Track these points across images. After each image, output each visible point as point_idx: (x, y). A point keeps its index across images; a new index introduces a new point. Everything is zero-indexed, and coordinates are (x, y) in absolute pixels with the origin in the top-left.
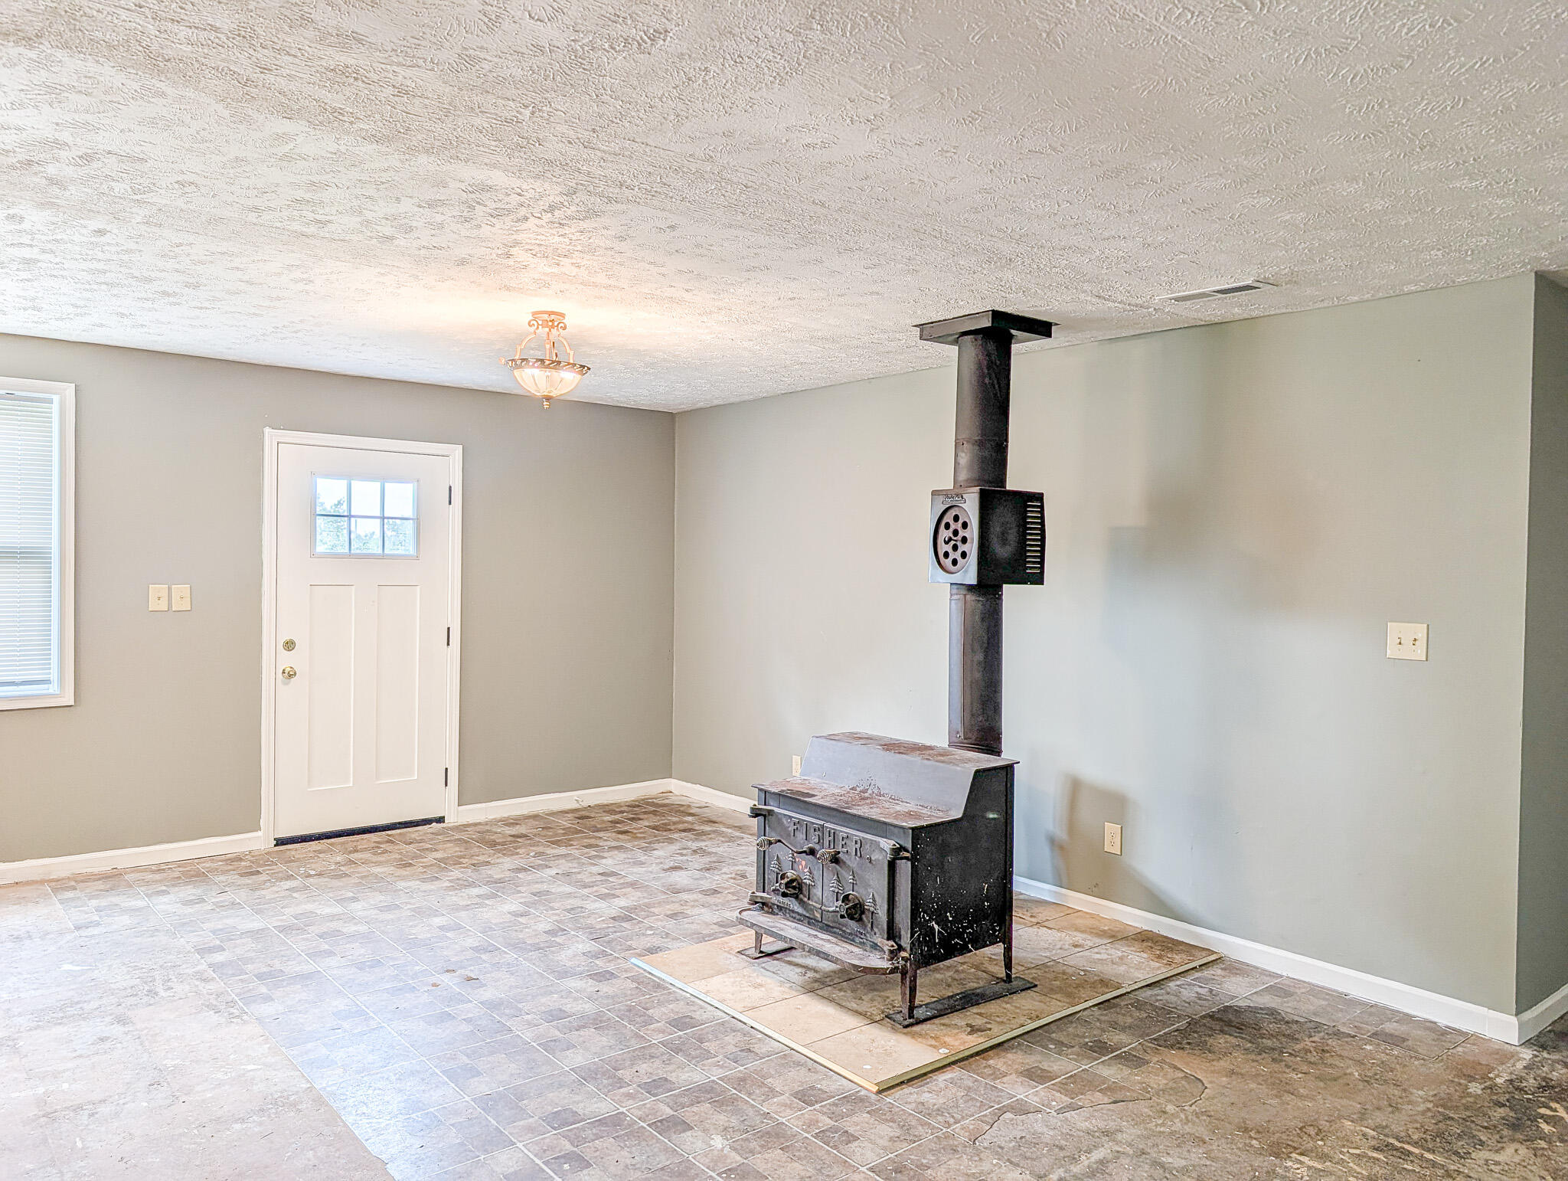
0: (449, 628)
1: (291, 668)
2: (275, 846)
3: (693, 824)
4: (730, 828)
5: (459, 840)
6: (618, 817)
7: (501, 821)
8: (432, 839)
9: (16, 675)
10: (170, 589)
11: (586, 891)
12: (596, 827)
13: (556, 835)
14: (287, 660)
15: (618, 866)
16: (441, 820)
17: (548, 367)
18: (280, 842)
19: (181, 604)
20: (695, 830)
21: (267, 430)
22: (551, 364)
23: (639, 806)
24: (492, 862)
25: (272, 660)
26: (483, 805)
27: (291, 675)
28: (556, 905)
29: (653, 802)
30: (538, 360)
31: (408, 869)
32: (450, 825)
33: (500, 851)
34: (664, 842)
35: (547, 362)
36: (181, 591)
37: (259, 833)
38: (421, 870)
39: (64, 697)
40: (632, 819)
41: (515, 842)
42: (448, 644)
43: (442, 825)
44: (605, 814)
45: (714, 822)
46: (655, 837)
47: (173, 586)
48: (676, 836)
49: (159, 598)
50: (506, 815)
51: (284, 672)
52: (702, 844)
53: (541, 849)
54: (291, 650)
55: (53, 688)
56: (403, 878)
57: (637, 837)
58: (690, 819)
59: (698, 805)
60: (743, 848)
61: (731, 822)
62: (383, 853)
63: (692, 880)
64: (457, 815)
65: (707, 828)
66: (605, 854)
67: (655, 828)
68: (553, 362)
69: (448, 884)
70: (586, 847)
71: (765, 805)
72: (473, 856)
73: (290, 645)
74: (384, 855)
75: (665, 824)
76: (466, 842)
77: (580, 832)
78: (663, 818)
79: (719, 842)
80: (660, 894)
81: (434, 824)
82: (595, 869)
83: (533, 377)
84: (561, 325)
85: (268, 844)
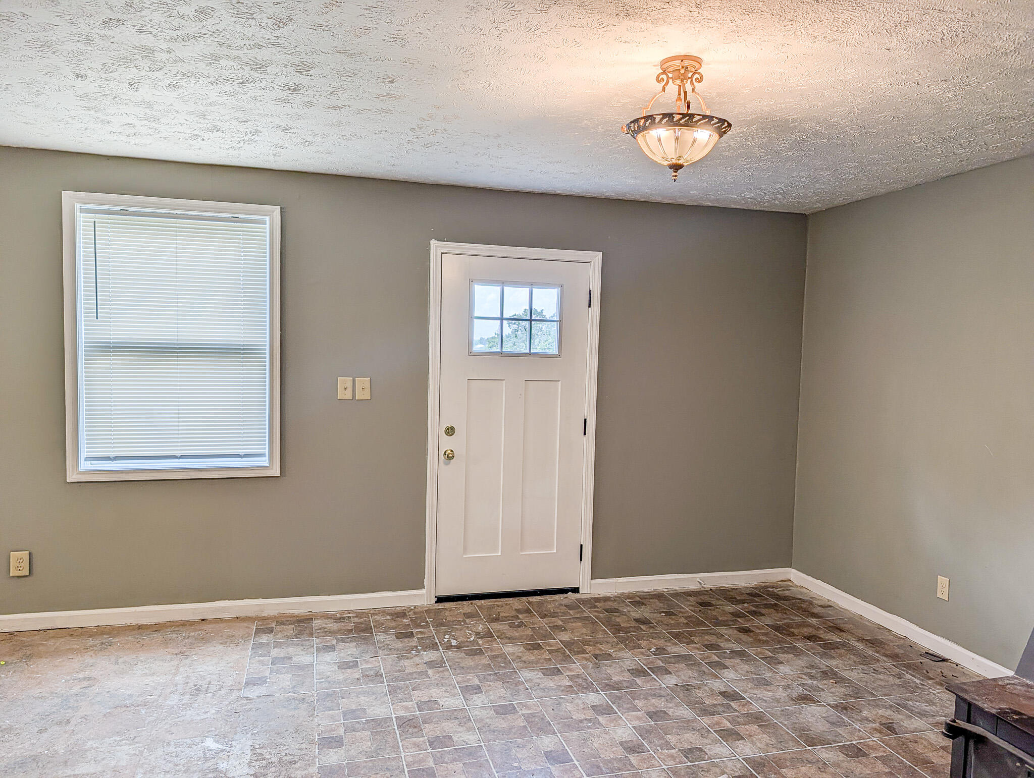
0: (585, 420)
1: (452, 451)
2: (436, 602)
3: (818, 629)
4: (862, 641)
5: (587, 618)
6: (739, 608)
7: (628, 597)
8: (564, 614)
9: (240, 449)
10: (354, 381)
11: (705, 721)
12: (717, 619)
13: (678, 625)
14: (448, 443)
15: (741, 684)
16: (576, 590)
17: (678, 124)
18: (440, 600)
19: (363, 394)
20: (821, 639)
21: (433, 242)
22: (681, 119)
23: (759, 596)
24: (614, 655)
25: (436, 443)
26: (613, 580)
27: (450, 457)
28: (672, 739)
29: (773, 592)
30: (665, 115)
31: (536, 652)
32: (583, 597)
33: (622, 640)
34: (788, 653)
35: (677, 117)
36: (363, 382)
37: (423, 591)
38: (547, 655)
39: (272, 469)
40: (754, 613)
41: (639, 629)
42: (585, 434)
43: (576, 596)
44: (726, 602)
45: (841, 630)
46: (779, 642)
47: (356, 378)
48: (800, 645)
49: (345, 389)
50: (633, 591)
51: (445, 454)
52: (833, 663)
53: (661, 643)
54: (450, 436)
55: (264, 462)
56: (528, 665)
57: (759, 641)
58: (813, 621)
59: (822, 604)
60: (881, 677)
61: (860, 632)
62: (519, 626)
63: (828, 725)
64: (591, 588)
65: (835, 638)
66: (728, 662)
67: (777, 628)
68: (684, 115)
69: (567, 682)
70: (707, 646)
71: (969, 721)
72: (597, 643)
73: (450, 431)
74: (520, 629)
75: (788, 625)
76: (594, 623)
77: (701, 624)
78: (785, 616)
79: (850, 662)
80: (791, 743)
81: (570, 593)
82: (717, 685)
83: (659, 140)
84: (696, 76)
85: (430, 601)
